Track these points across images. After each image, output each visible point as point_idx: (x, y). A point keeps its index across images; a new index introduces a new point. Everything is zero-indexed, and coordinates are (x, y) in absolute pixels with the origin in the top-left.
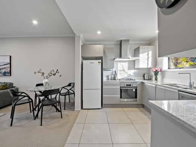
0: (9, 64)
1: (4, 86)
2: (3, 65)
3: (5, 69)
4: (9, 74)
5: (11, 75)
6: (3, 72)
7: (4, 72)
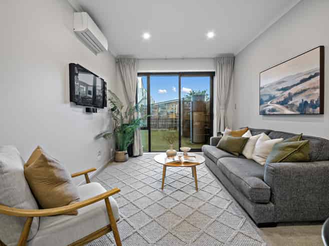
0: (316, 75)
1: (299, 149)
2: (298, 84)
3: (303, 94)
4: (318, 110)
5: (322, 112)
6: (298, 104)
7: (301, 104)
